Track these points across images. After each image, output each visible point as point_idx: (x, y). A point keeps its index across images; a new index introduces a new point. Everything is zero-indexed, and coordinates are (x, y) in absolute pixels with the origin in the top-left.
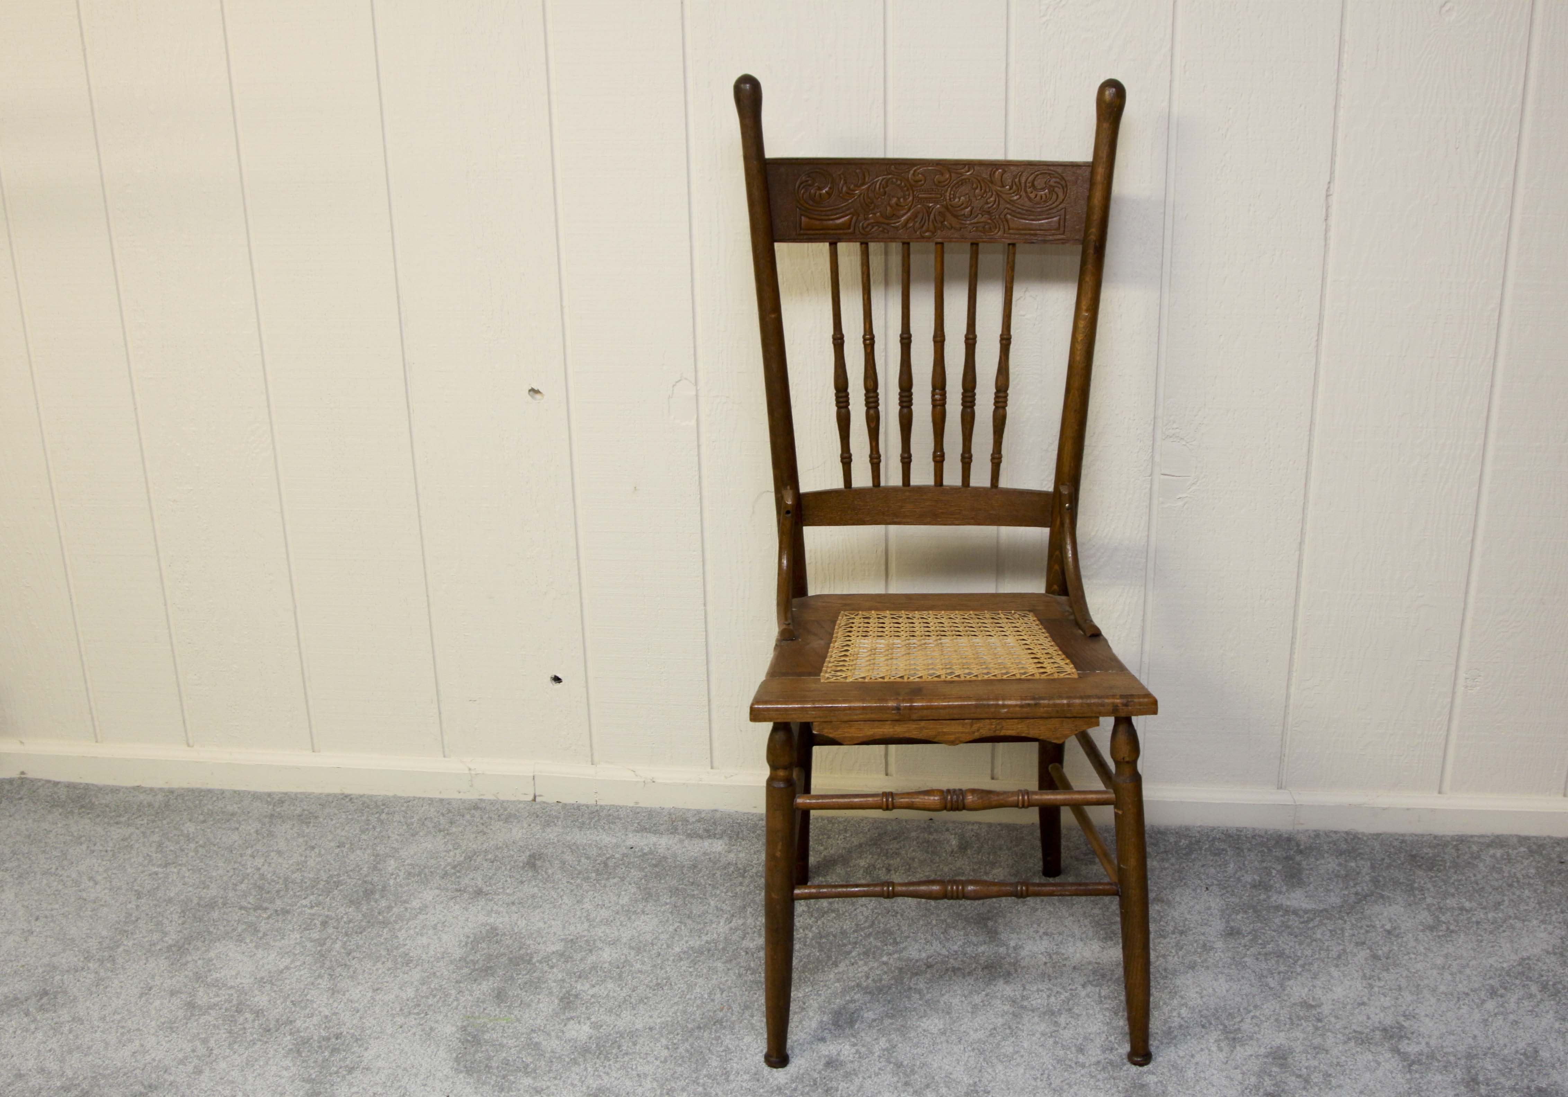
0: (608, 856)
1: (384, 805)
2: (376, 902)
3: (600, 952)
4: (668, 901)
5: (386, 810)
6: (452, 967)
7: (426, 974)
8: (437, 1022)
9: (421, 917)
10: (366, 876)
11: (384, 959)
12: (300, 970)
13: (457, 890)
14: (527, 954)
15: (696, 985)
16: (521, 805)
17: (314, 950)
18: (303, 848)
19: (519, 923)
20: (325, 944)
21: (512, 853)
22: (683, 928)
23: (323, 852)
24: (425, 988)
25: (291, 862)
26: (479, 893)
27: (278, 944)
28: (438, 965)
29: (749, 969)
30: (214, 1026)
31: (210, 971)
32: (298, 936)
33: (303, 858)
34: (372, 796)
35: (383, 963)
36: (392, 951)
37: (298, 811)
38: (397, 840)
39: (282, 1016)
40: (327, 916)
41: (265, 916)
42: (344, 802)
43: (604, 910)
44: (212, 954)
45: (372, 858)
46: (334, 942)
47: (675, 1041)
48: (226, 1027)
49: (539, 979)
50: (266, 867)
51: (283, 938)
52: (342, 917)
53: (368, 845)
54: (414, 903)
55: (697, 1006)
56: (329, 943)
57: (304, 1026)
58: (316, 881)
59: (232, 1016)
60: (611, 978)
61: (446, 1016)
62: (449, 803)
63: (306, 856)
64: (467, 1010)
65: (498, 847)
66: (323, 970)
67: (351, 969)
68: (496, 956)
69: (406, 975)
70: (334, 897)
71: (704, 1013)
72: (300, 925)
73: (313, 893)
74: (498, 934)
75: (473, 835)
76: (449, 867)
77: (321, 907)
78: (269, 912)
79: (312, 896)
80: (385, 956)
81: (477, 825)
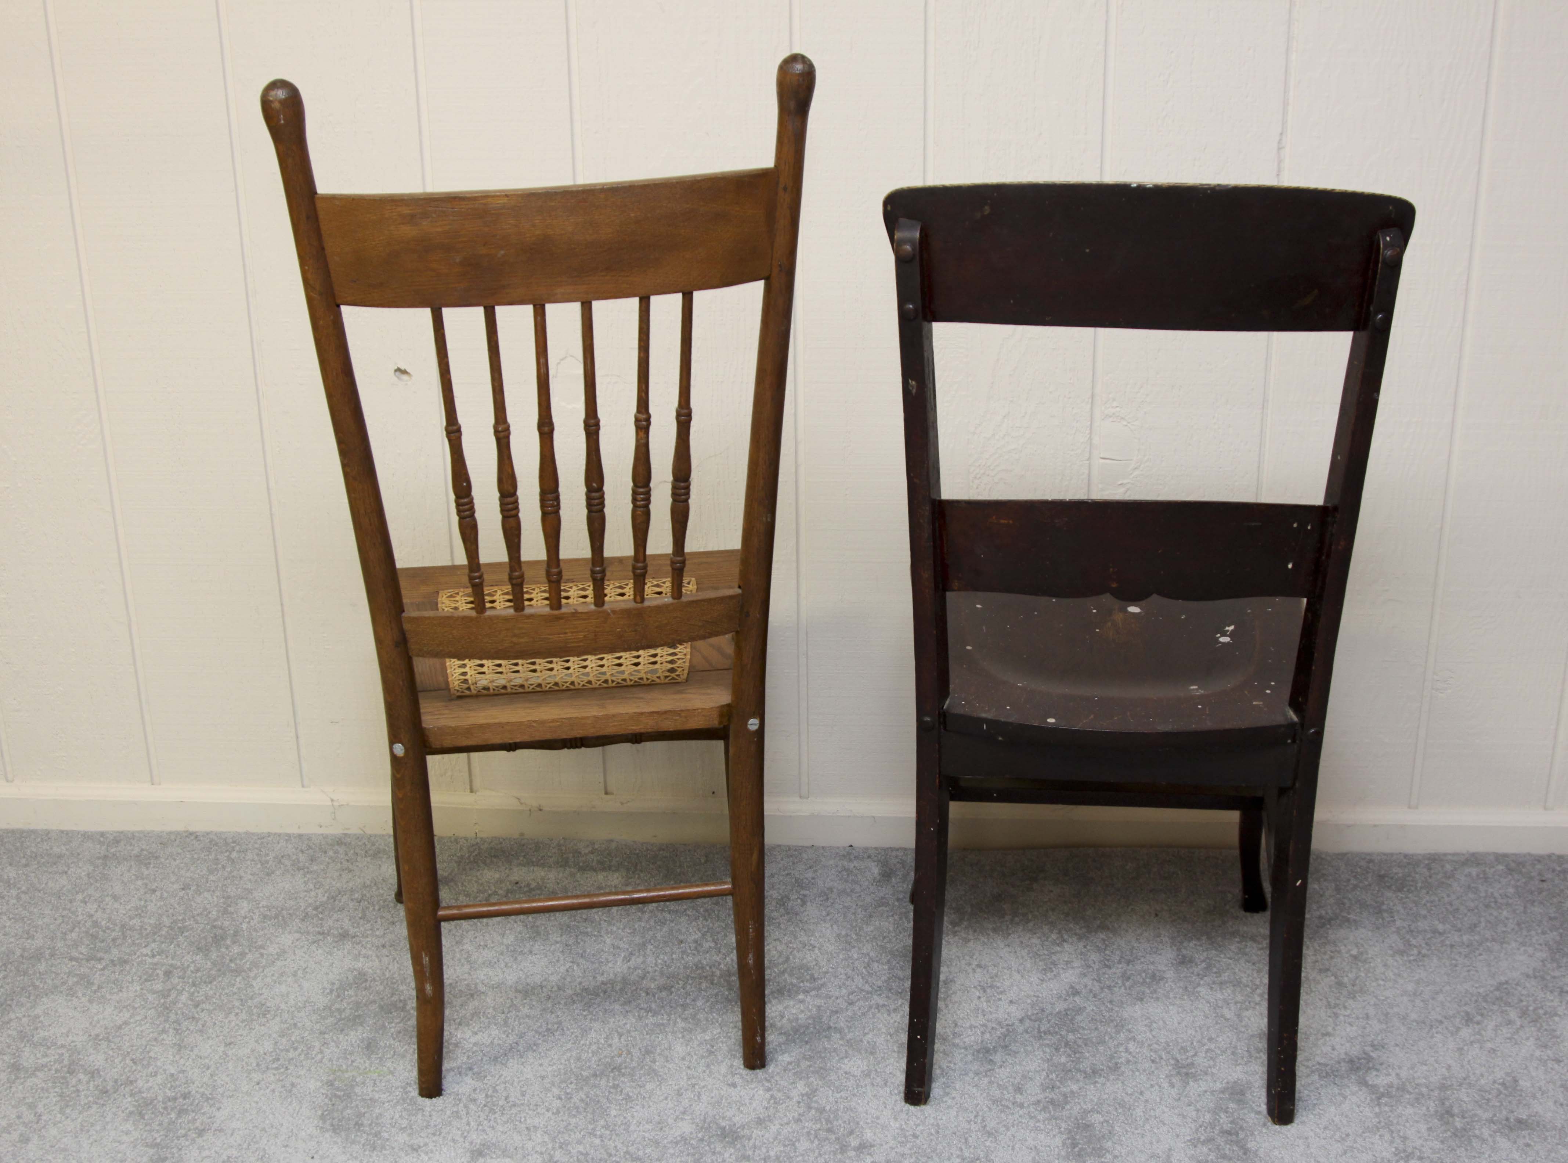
0: (490, 892)
1: (234, 842)
2: (227, 948)
4: (559, 939)
5: (237, 848)
6: (314, 1017)
7: (285, 1026)
8: (299, 1077)
9: (279, 963)
10: (215, 920)
11: (237, 1011)
12: (141, 1025)
13: (319, 933)
14: (401, 1001)
15: (591, 1029)
17: (157, 1002)
18: (142, 891)
19: (390, 967)
20: (169, 996)
21: (381, 891)
22: (575, 968)
23: (165, 895)
24: (284, 1040)
25: (128, 907)
26: (344, 936)
27: (114, 997)
28: (300, 1014)
29: (650, 1011)
30: (42, 1089)
31: (37, 1029)
32: (138, 988)
33: (143, 903)
34: (221, 833)
35: (237, 1014)
36: (246, 1001)
37: (136, 851)
38: (250, 880)
39: (122, 1075)
40: (171, 965)
41: (100, 967)
42: (188, 840)
43: (486, 951)
44: (38, 1011)
45: (222, 900)
46: (180, 993)
47: (568, 1091)
48: (57, 1090)
50: (100, 913)
51: (121, 991)
52: (189, 966)
53: (217, 887)
54: (271, 950)
55: (593, 1052)
56: (174, 994)
57: (146, 1086)
58: (158, 927)
59: (64, 1078)
60: (496, 1025)
61: (310, 1070)
62: (309, 839)
63: (146, 901)
64: (333, 1064)
65: (365, 886)
66: (167, 1026)
67: (200, 1023)
68: (365, 1005)
69: (263, 1028)
70: (178, 946)
71: (600, 1060)
72: (140, 977)
73: (154, 941)
74: (366, 980)
75: (338, 874)
76: (310, 909)
77: (164, 957)
78: (104, 964)
79: (153, 945)
80: (238, 1008)
81: (341, 863)
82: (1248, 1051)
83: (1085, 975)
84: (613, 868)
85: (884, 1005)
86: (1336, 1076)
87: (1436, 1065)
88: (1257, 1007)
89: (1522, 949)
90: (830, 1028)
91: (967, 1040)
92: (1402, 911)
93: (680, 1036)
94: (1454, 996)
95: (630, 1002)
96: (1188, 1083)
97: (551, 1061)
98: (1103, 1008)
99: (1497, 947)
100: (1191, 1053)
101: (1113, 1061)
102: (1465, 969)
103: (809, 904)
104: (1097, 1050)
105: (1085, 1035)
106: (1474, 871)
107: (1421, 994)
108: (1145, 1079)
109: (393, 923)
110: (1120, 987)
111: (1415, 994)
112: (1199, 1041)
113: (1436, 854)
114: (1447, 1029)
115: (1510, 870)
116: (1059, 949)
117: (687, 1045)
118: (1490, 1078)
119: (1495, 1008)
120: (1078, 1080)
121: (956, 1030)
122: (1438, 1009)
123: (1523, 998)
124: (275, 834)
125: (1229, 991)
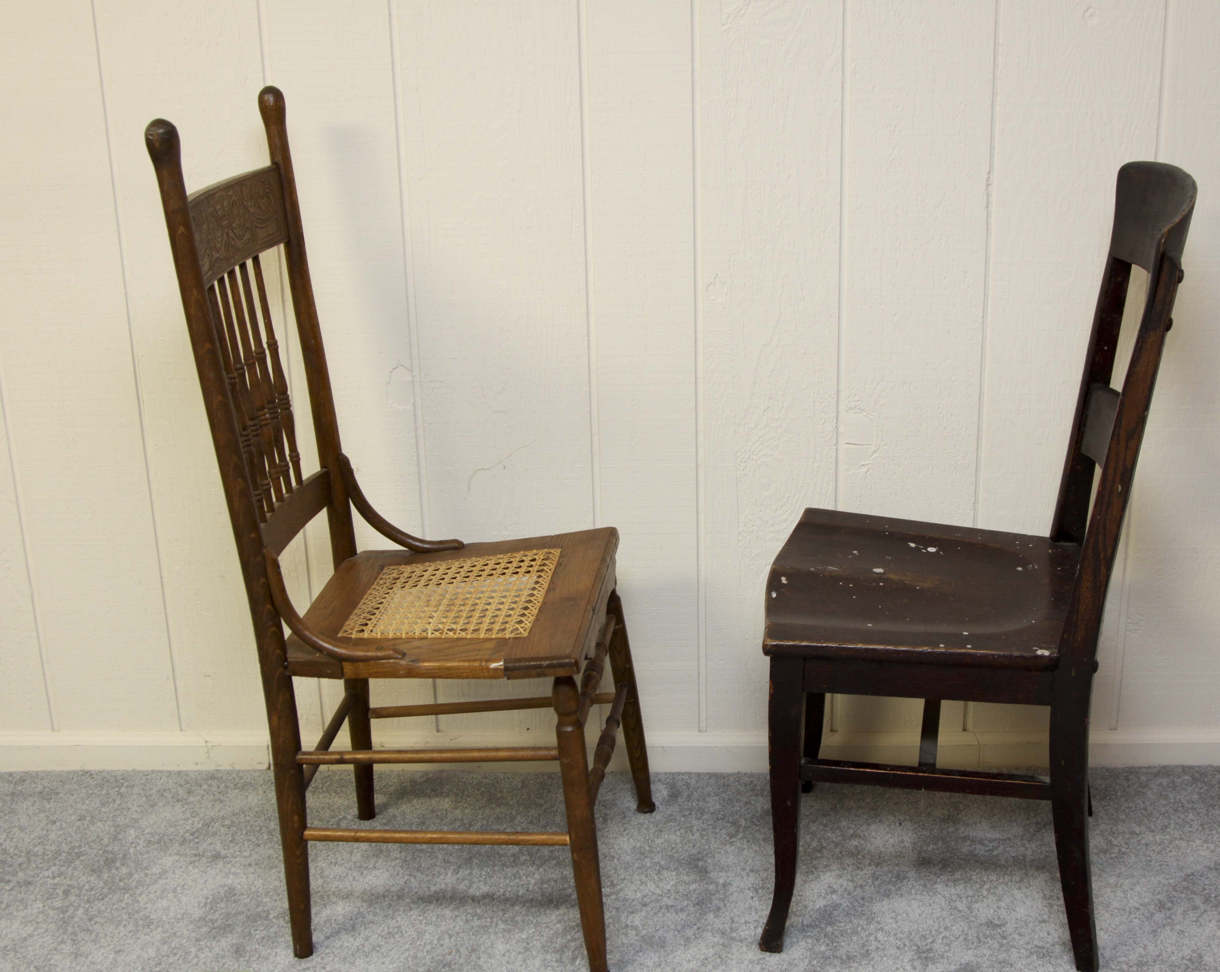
0: (340, 817)
1: (123, 779)
2: (117, 870)
3: (334, 906)
4: (398, 856)
5: (126, 784)
6: (191, 927)
7: (167, 935)
9: (161, 882)
10: (107, 846)
11: (125, 923)
12: (43, 938)
13: (195, 855)
14: (264, 911)
15: (425, 932)
16: (257, 774)
17: (57, 917)
18: (45, 822)
19: (256, 882)
20: (67, 911)
21: (248, 818)
22: (412, 880)
23: (64, 825)
24: (165, 947)
25: (32, 837)
26: (217, 857)
27: (20, 913)
28: (179, 925)
29: (476, 915)
32: (41, 906)
33: (45, 832)
34: (112, 771)
35: (125, 926)
36: (133, 915)
37: (40, 788)
38: (136, 811)
40: (69, 886)
41: (8, 888)
42: (83, 777)
43: (337, 866)
45: (113, 829)
46: (77, 909)
49: (276, 933)
50: (8, 841)
51: (26, 908)
52: (84, 886)
53: (108, 818)
54: (154, 870)
55: (427, 951)
56: (71, 910)
58: (58, 853)
60: (345, 930)
62: (187, 775)
63: (48, 831)
64: (206, 967)
65: (234, 814)
66: (66, 937)
67: (94, 934)
68: (234, 915)
69: (147, 937)
70: (75, 868)
71: (433, 958)
72: (43, 896)
73: (55, 865)
74: (235, 894)
75: (212, 804)
76: (187, 835)
77: (63, 878)
78: (12, 886)
79: (54, 868)
80: (126, 920)
81: (214, 795)
82: (977, 937)
83: (840, 876)
84: (444, 795)
85: (672, 906)
86: (1051, 957)
87: (1134, 945)
88: (985, 900)
89: (1205, 846)
90: (627, 926)
91: (742, 934)
92: (1105, 817)
93: (501, 935)
94: (1149, 886)
95: (458, 908)
96: (927, 966)
97: (392, 960)
98: (856, 904)
99: (1184, 844)
100: (930, 940)
101: (865, 949)
102: (1158, 864)
103: (609, 821)
104: (851, 939)
105: (842, 927)
106: (1165, 781)
107: (1121, 885)
108: (891, 963)
109: (258, 845)
110: (870, 886)
111: (1116, 886)
112: (936, 930)
113: (1132, 768)
114: (1143, 914)
115: (1194, 780)
116: (819, 855)
117: (507, 943)
118: (1180, 955)
119: (1183, 895)
120: (835, 966)
121: (733, 926)
122: (1135, 898)
123: (1206, 887)
124: (158, 771)
125: (962, 887)
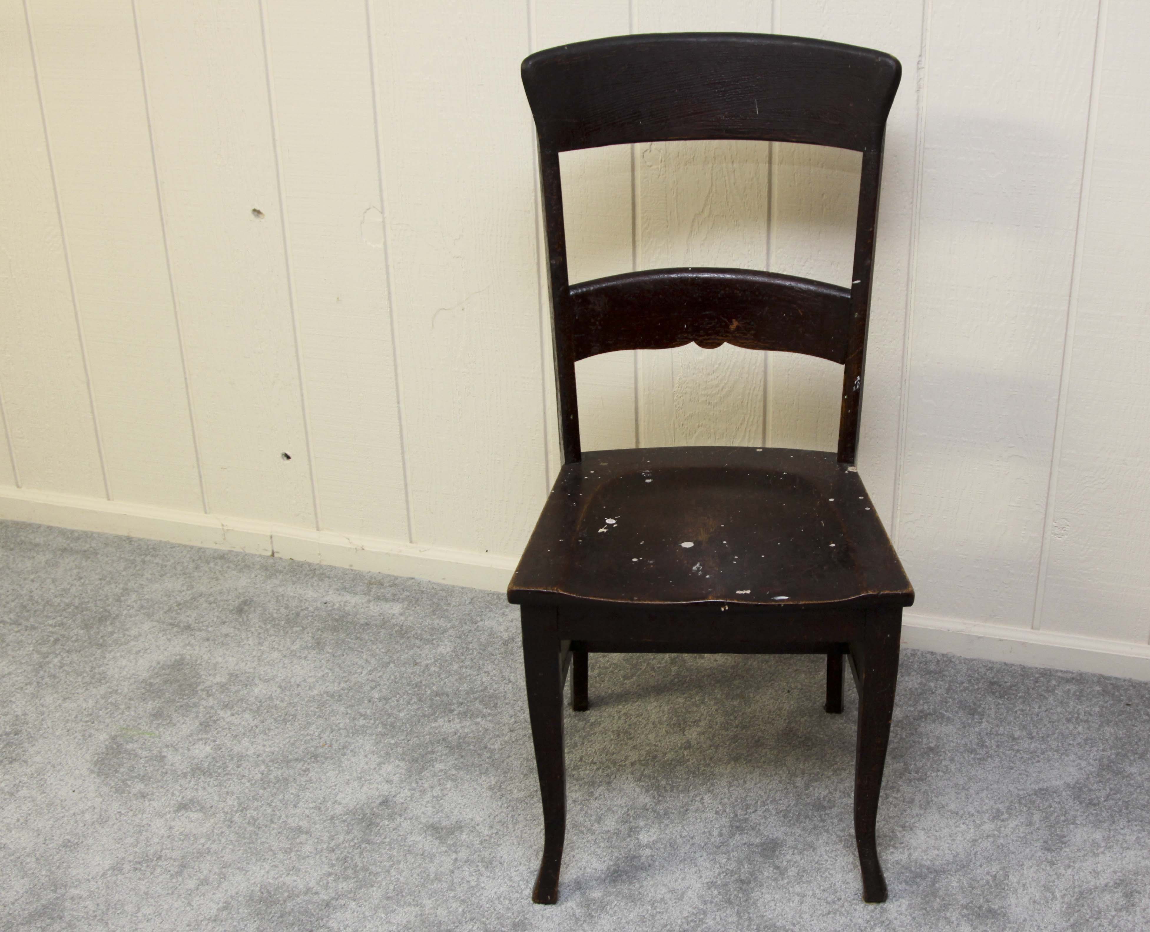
0: (303, 608)
1: (153, 548)
2: (104, 627)
3: (253, 688)
4: (330, 651)
5: (153, 553)
6: (133, 687)
7: (110, 691)
8: (97, 731)
9: (132, 643)
10: (109, 605)
11: (85, 676)
12: (18, 676)
14: (196, 684)
15: (313, 724)
16: (259, 560)
17: (37, 661)
18: (74, 578)
19: (204, 657)
20: (47, 657)
21: (229, 598)
22: (330, 675)
23: (87, 583)
24: (103, 702)
25: (58, 589)
26: (186, 629)
27: (13, 654)
28: (124, 683)
32: (32, 649)
33: (69, 586)
35: (83, 678)
36: (95, 669)
37: (86, 548)
38: (147, 578)
40: (62, 636)
41: (16, 629)
42: (124, 543)
43: (276, 652)
45: (121, 591)
46: (56, 656)
47: (271, 769)
49: (194, 705)
50: (37, 591)
51: (19, 650)
52: (72, 637)
53: (123, 581)
54: (132, 632)
55: (306, 741)
56: (51, 657)
58: (69, 605)
60: (250, 711)
61: (107, 727)
62: (203, 552)
63: (72, 585)
65: (221, 593)
66: (35, 679)
67: (57, 681)
68: (171, 682)
69: (94, 690)
70: (75, 621)
71: (307, 748)
72: (37, 641)
73: (61, 616)
74: (182, 664)
75: (208, 581)
76: (174, 605)
77: (61, 628)
78: (20, 628)
79: (59, 618)
80: (87, 673)
81: (215, 573)
84: (400, 601)
93: (374, 738)
97: (273, 744)
117: (375, 746)
124: (184, 546)
